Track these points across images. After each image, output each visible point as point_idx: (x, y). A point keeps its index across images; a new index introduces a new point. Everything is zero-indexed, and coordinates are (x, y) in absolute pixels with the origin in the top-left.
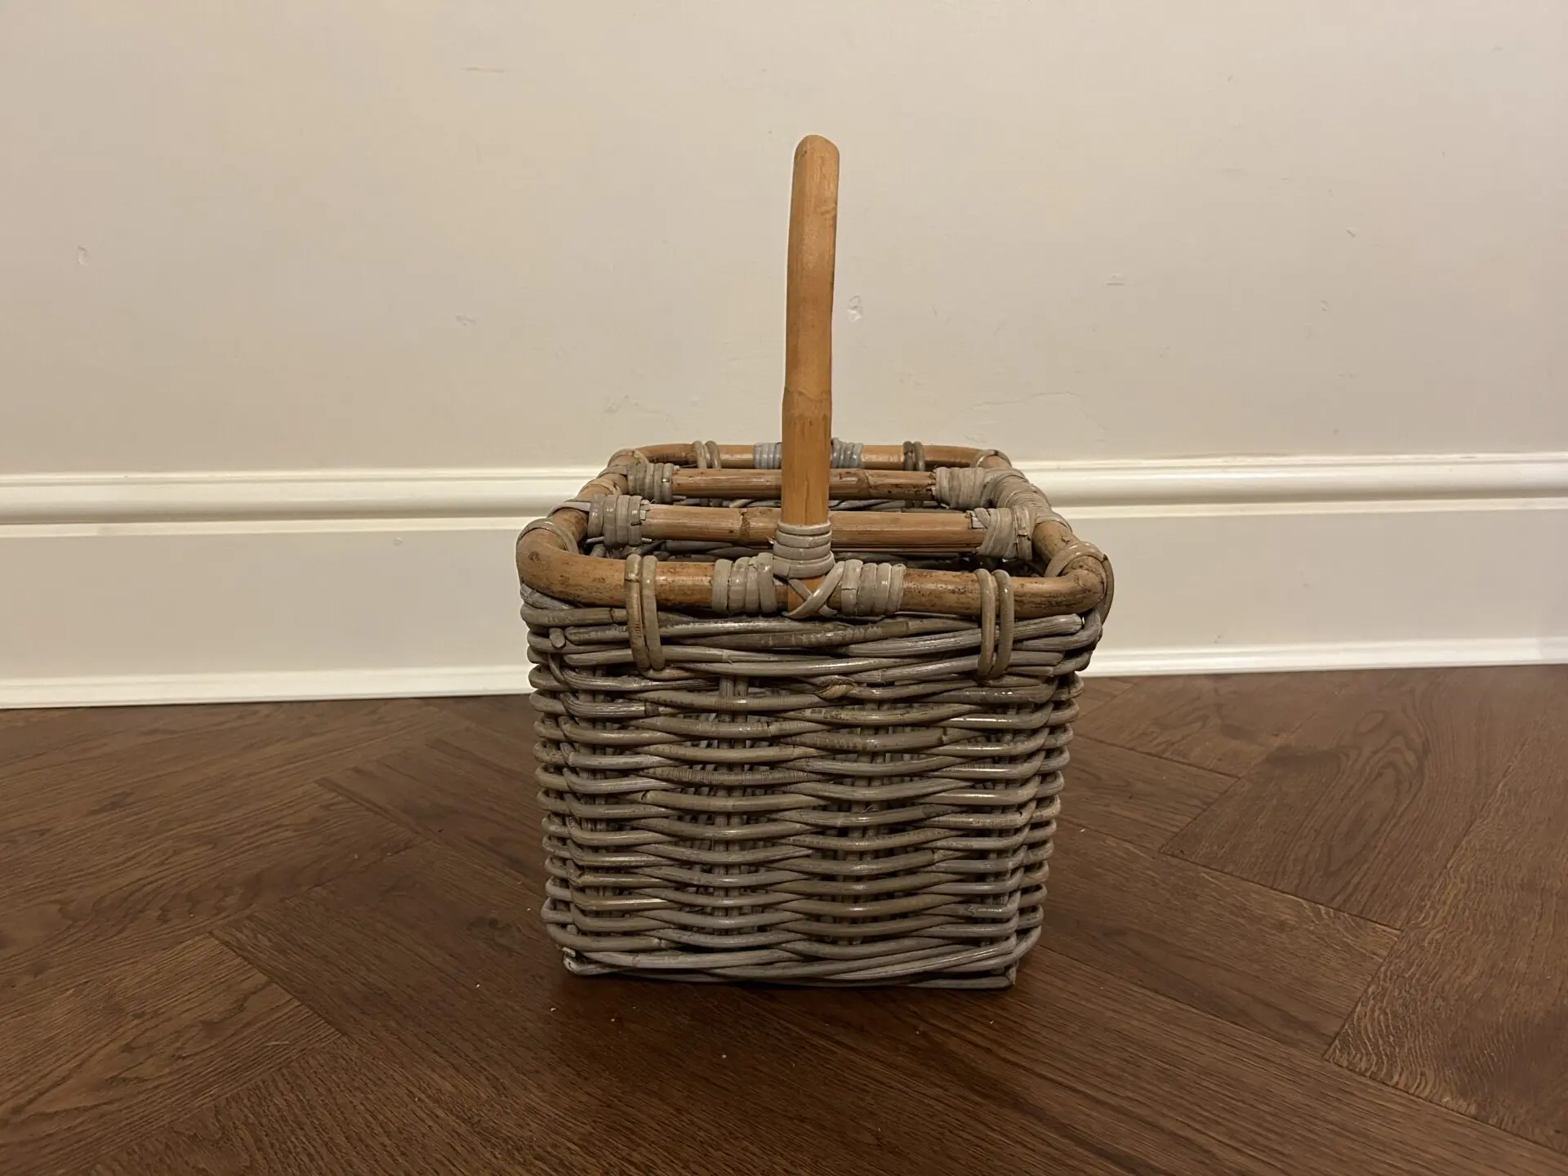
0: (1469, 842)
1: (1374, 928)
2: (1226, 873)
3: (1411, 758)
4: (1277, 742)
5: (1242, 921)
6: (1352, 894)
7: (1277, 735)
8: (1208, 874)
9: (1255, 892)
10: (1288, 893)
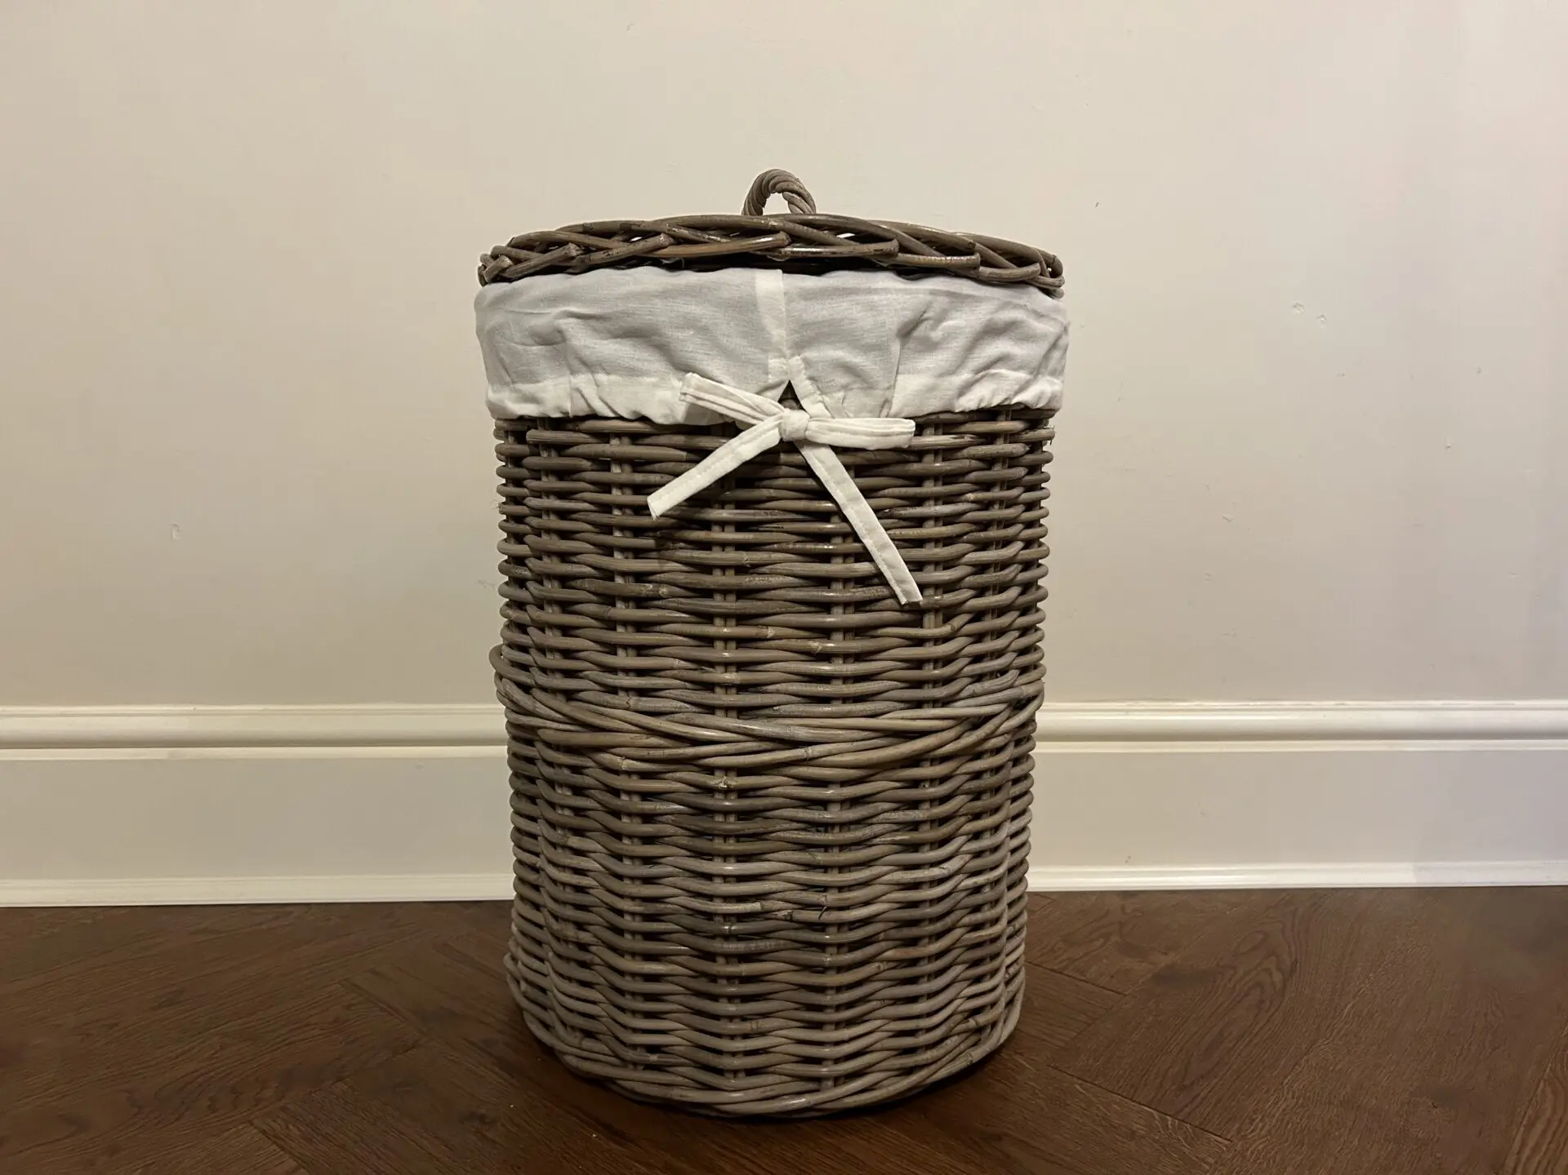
0: (1308, 1061)
1: (1208, 1139)
2: (1095, 1085)
3: (1277, 977)
4: (1164, 961)
5: (1100, 1129)
6: (1197, 1107)
7: (1166, 954)
8: (1080, 1085)
9: (1117, 1103)
10: (1144, 1105)
